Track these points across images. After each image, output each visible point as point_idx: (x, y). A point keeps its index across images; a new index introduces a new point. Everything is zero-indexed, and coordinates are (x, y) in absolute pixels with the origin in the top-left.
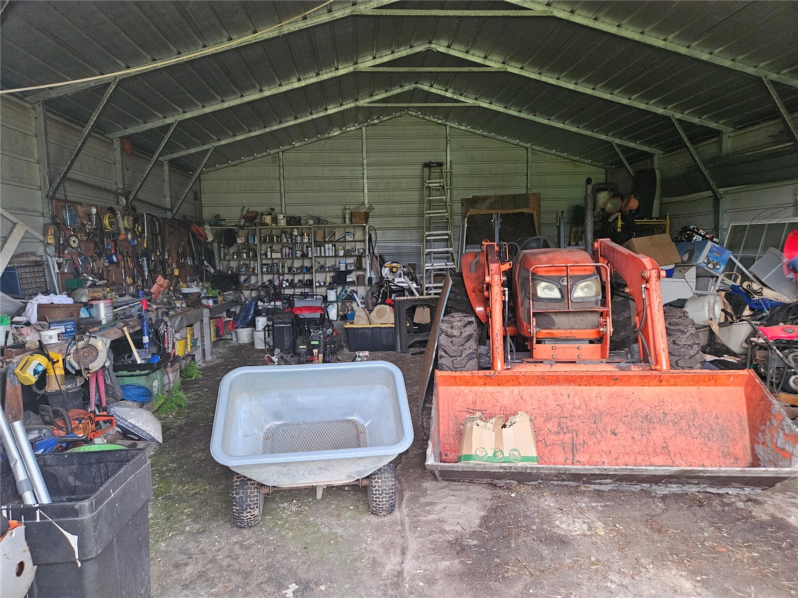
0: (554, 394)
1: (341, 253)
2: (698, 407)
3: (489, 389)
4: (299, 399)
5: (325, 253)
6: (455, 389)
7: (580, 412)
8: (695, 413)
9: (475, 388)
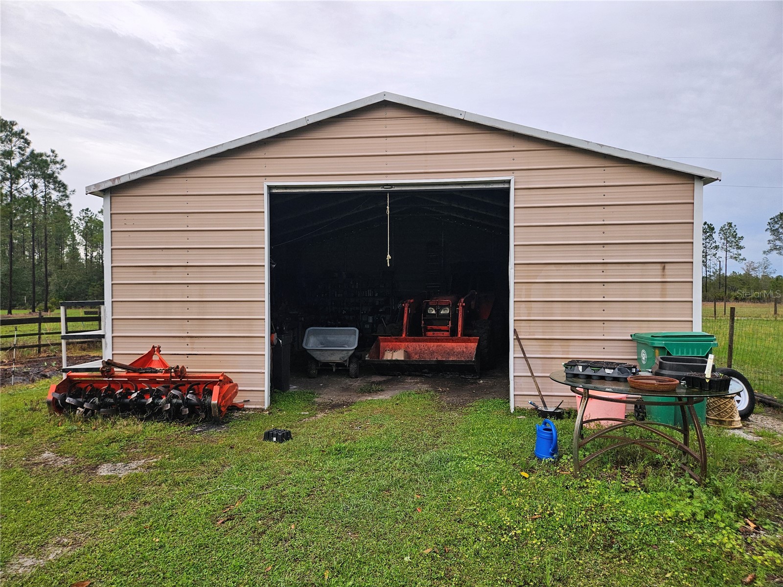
0: (419, 345)
1: (376, 295)
2: (465, 350)
3: (398, 343)
4: (328, 338)
5: (367, 295)
6: (386, 343)
7: (427, 352)
8: (463, 352)
9: (392, 343)
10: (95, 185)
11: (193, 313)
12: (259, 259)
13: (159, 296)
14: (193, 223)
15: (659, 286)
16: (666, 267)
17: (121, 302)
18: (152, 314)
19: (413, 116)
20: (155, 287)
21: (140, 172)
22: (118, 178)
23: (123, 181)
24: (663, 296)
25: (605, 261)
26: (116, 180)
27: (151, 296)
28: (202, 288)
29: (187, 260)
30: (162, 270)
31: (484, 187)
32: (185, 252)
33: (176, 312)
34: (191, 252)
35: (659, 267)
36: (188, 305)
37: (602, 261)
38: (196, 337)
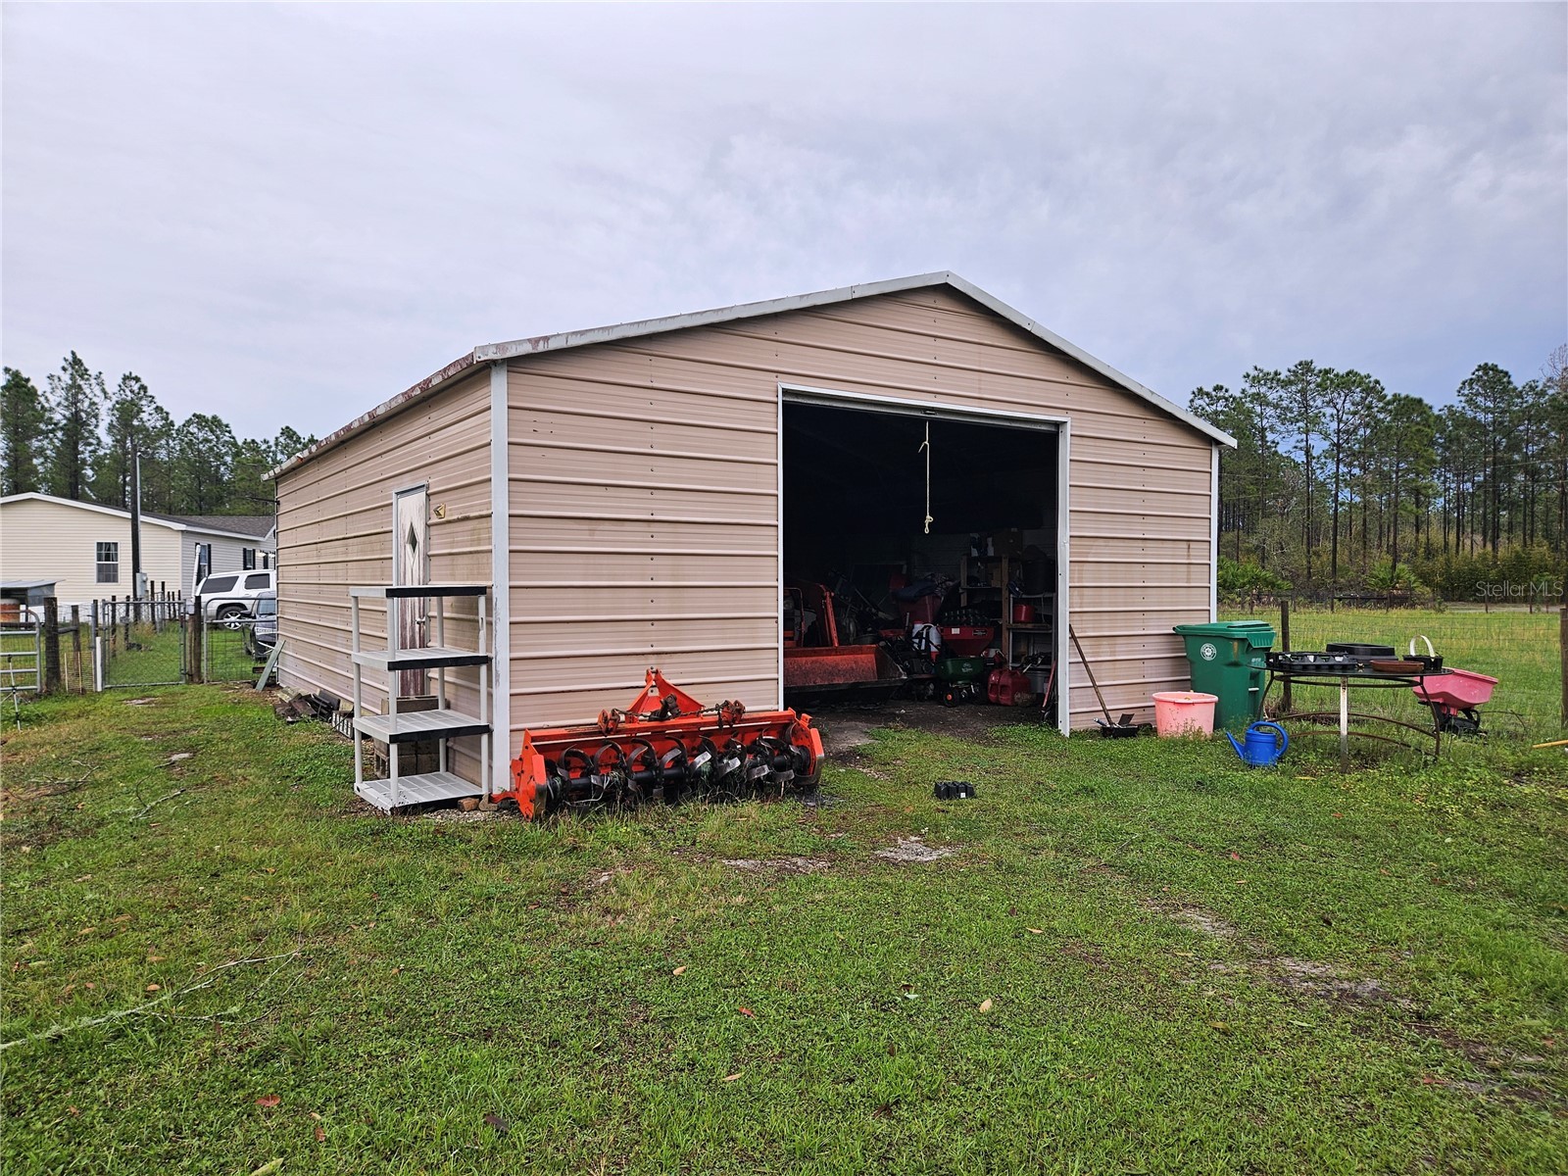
10: (497, 346)
11: (662, 607)
12: (767, 514)
13: (599, 577)
14: (662, 441)
15: (1184, 568)
16: (1191, 546)
17: (527, 587)
18: (587, 611)
19: (968, 312)
20: (592, 559)
21: (589, 334)
22: (546, 339)
23: (553, 345)
24: (1188, 581)
25: (1145, 536)
26: (541, 343)
27: (585, 577)
28: (677, 563)
29: (652, 509)
30: (607, 526)
31: (1033, 427)
32: (646, 494)
33: (632, 607)
34: (658, 494)
35: (1184, 545)
36: (652, 593)
37: (1141, 536)
38: (667, 653)
